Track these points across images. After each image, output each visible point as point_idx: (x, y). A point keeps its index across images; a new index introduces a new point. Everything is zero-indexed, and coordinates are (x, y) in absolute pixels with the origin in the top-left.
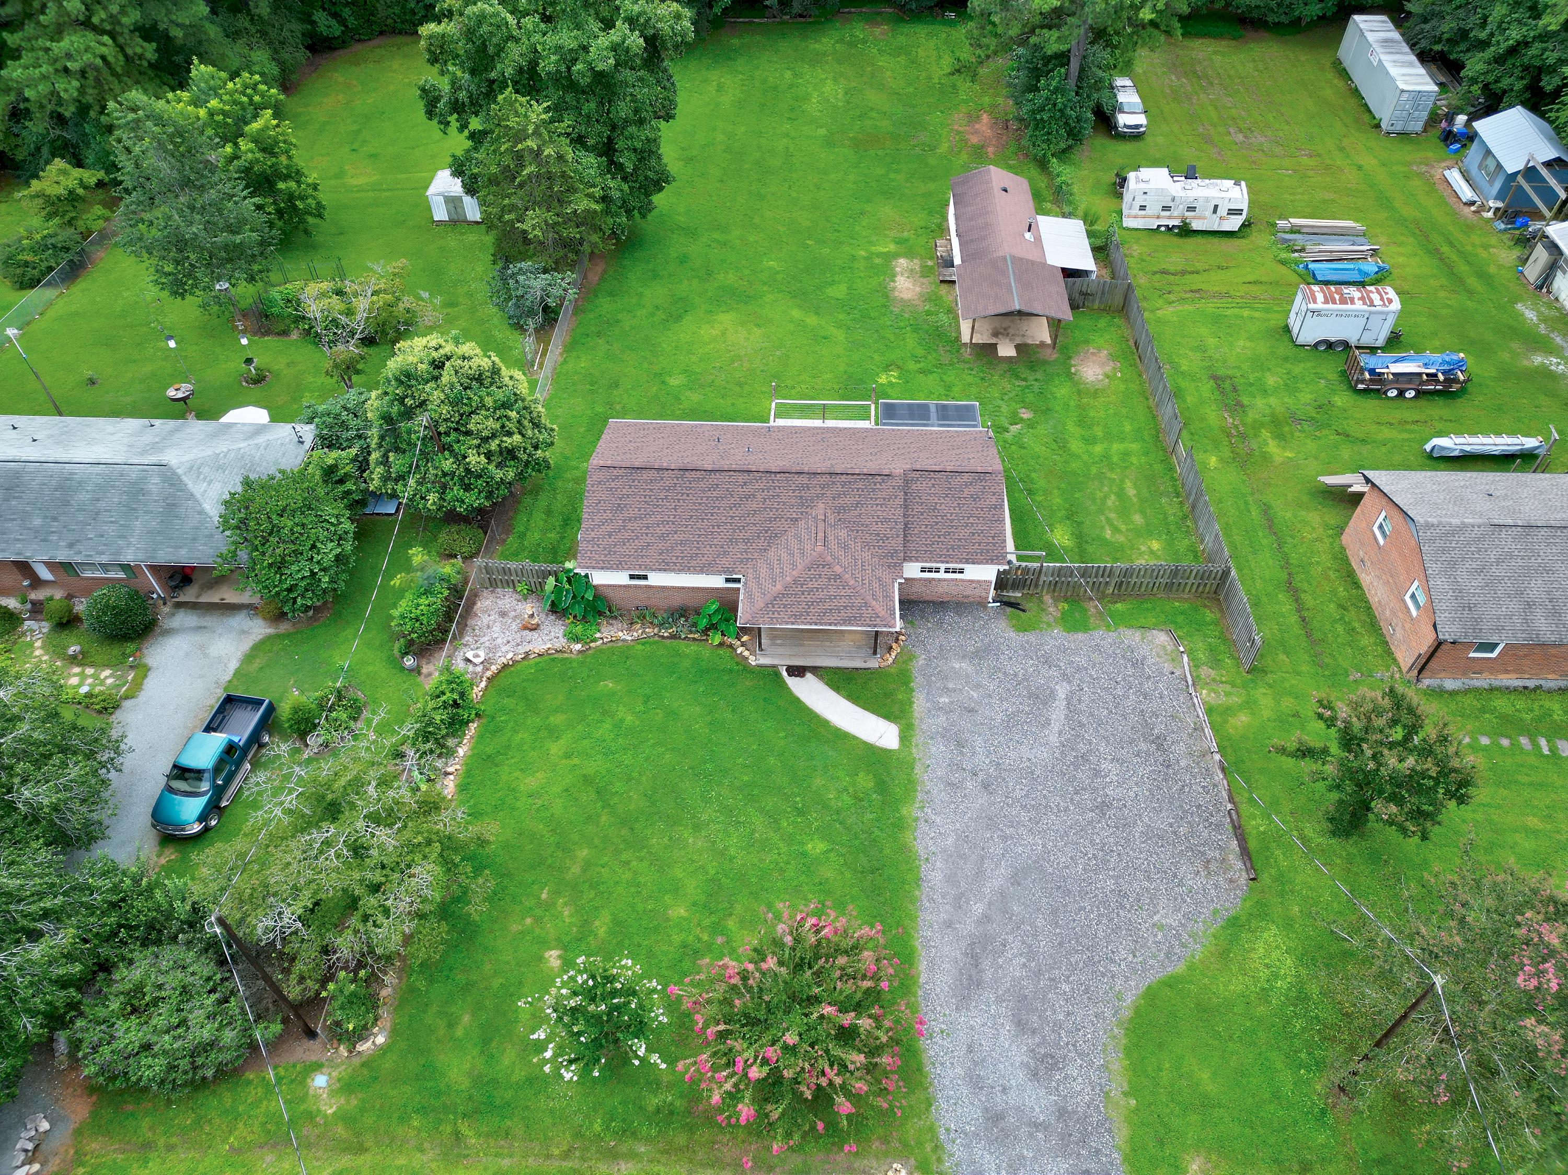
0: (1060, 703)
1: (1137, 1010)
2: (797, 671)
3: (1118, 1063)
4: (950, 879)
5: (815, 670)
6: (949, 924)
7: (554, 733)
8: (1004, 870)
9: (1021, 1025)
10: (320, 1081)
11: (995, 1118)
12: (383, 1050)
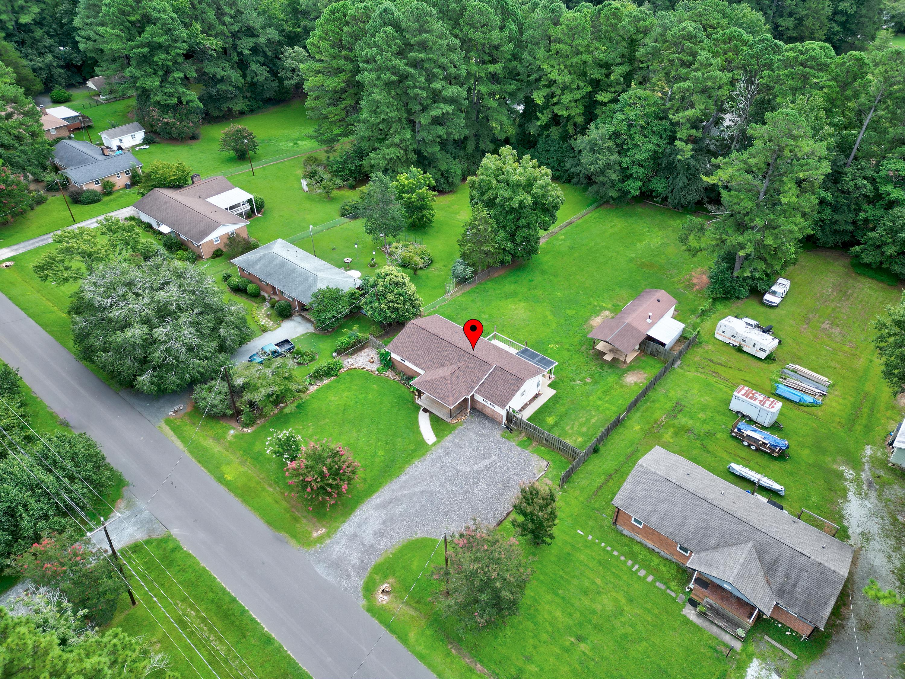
0: (489, 461)
1: (417, 540)
2: (425, 410)
3: (398, 546)
4: (406, 482)
5: (431, 413)
6: (393, 491)
7: (349, 390)
8: (422, 489)
9: (384, 523)
10: (232, 432)
11: (355, 535)
12: (248, 434)
